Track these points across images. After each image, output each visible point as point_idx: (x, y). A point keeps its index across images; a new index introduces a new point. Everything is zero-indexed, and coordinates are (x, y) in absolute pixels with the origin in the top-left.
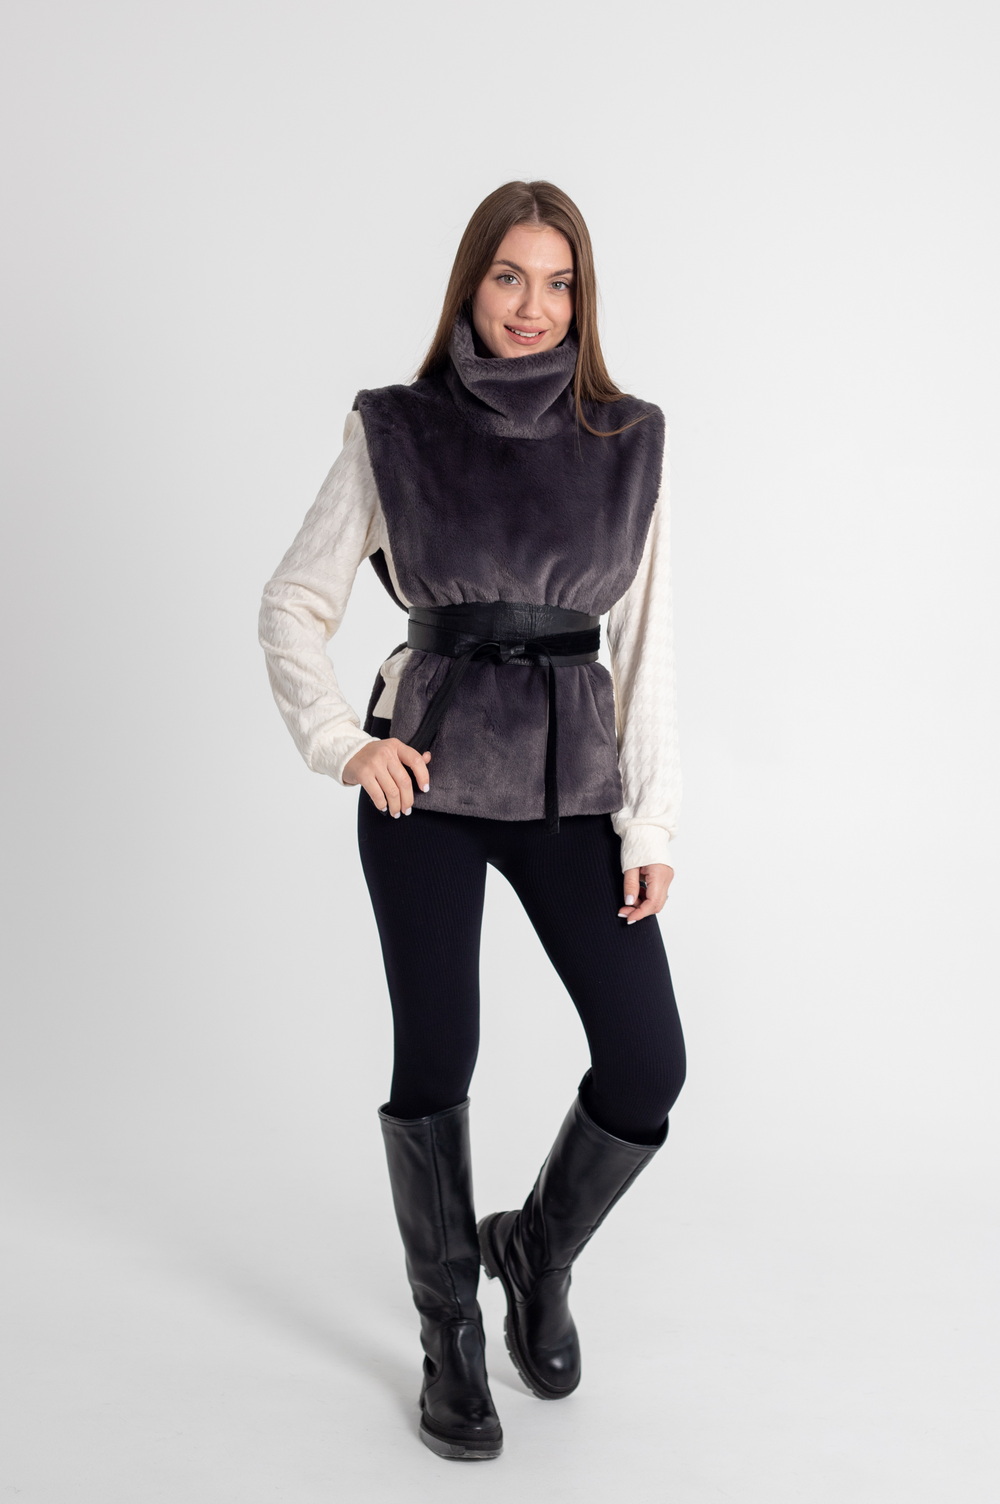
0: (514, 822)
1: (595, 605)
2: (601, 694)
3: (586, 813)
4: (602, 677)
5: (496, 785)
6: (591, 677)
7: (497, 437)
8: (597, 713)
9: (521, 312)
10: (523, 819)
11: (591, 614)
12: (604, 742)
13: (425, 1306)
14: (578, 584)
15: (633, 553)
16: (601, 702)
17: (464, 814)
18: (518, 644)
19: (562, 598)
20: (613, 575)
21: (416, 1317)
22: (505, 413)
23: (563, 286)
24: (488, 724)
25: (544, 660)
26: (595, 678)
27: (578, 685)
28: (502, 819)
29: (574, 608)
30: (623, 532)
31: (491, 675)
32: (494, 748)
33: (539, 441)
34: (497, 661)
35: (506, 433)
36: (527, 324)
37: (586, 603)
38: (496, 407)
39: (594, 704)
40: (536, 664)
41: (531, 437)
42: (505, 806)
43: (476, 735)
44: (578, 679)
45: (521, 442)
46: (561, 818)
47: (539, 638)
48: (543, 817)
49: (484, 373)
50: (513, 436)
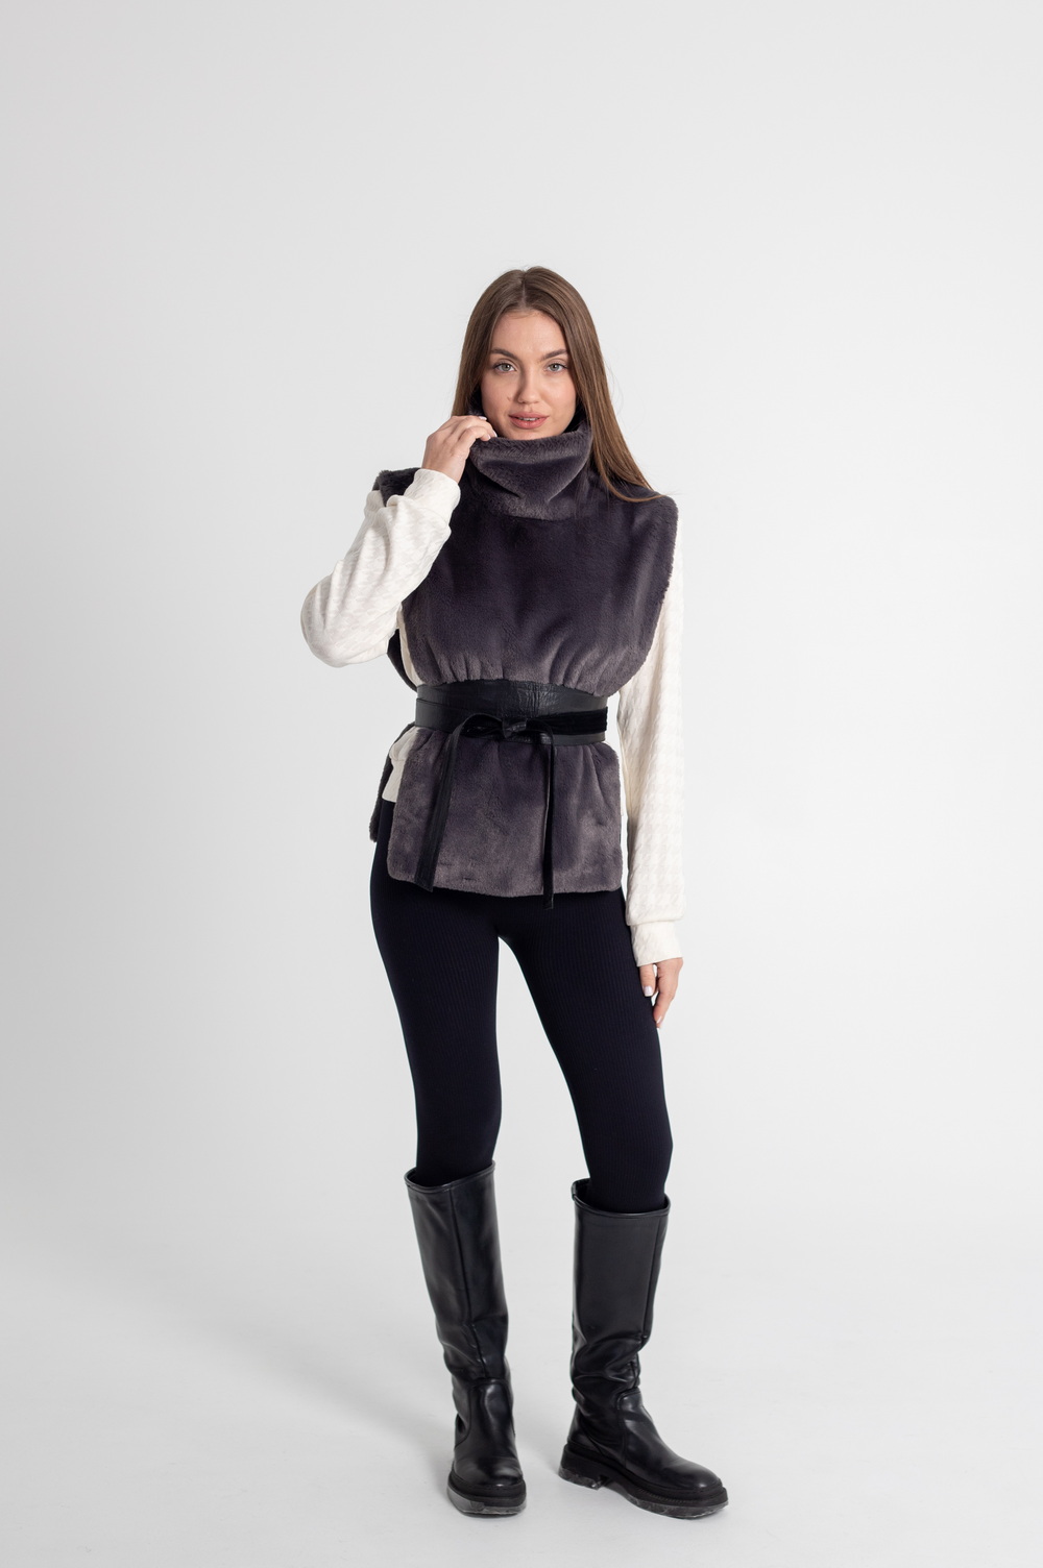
0: (515, 898)
1: (599, 686)
2: (606, 774)
3: (584, 890)
4: (608, 757)
5: (497, 862)
6: (594, 756)
7: (510, 517)
8: (600, 792)
10: (520, 895)
11: (596, 694)
13: (453, 1364)
14: (583, 663)
15: (641, 637)
16: (606, 781)
17: (465, 890)
18: (523, 720)
19: (567, 677)
20: (620, 655)
21: (447, 1377)
22: (518, 492)
23: (560, 368)
25: (545, 738)
26: (600, 757)
27: (582, 764)
28: (503, 895)
29: (579, 687)
30: (629, 614)
31: (493, 753)
32: (496, 825)
33: (551, 522)
34: (500, 738)
35: (518, 513)
36: (527, 409)
37: (591, 683)
38: (509, 487)
39: (597, 784)
40: (537, 743)
41: (543, 518)
42: (506, 882)
43: (479, 811)
44: (582, 759)
45: (534, 521)
46: (556, 895)
47: (542, 717)
48: (542, 893)
49: (496, 452)
50: (526, 515)
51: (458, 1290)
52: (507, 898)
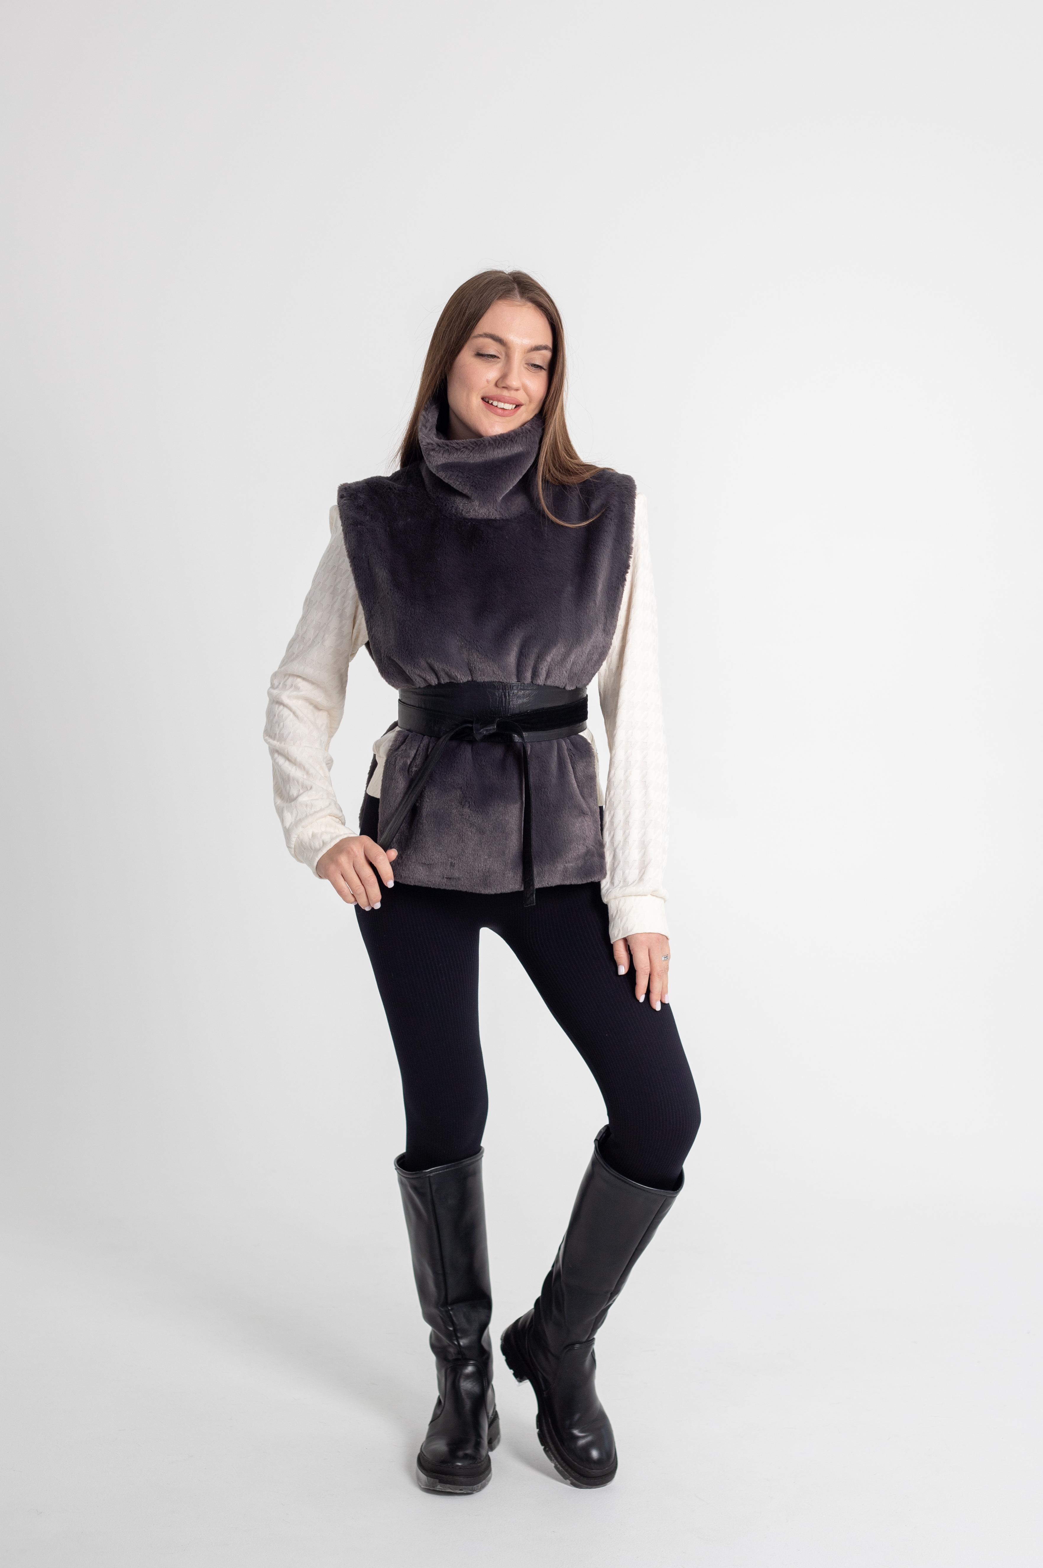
0: (496, 895)
1: (571, 678)
2: (580, 767)
3: (567, 883)
4: (581, 750)
6: (569, 750)
7: (465, 519)
8: (576, 785)
9: (501, 382)
10: (504, 891)
12: (583, 813)
14: (549, 659)
15: (605, 624)
16: (580, 774)
17: (447, 889)
18: (491, 723)
19: (535, 674)
20: (588, 646)
22: (469, 494)
24: (463, 801)
26: (574, 751)
27: (556, 759)
28: (483, 892)
29: (549, 683)
30: (592, 604)
31: (467, 753)
32: (472, 825)
33: (507, 520)
34: (472, 742)
35: (472, 515)
37: (560, 679)
38: (460, 489)
39: (573, 777)
40: (509, 742)
41: (498, 517)
42: (485, 880)
43: (454, 811)
44: (556, 753)
45: (488, 522)
46: (538, 890)
47: (514, 715)
48: (522, 889)
49: (446, 455)
50: (480, 516)
51: (435, 1273)
52: (486, 895)
